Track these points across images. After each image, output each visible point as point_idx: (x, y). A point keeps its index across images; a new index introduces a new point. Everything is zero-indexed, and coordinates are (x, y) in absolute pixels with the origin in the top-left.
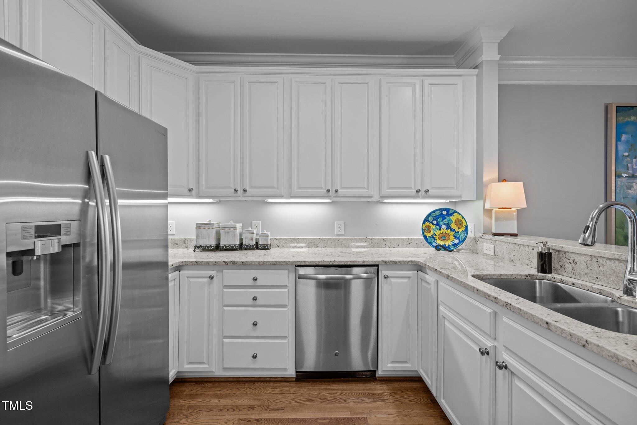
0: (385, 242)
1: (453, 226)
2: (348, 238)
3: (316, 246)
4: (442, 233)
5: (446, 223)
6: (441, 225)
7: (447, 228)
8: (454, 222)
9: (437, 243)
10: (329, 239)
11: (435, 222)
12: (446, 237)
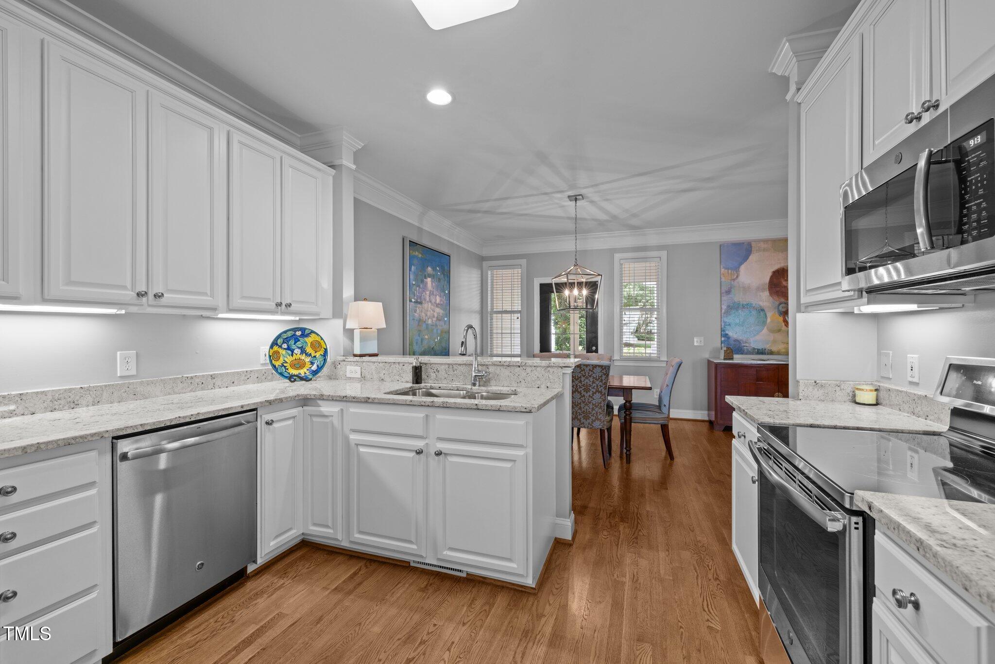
1: (309, 350)
2: (148, 381)
3: (74, 405)
4: (296, 359)
5: (300, 346)
6: (294, 350)
7: (302, 353)
8: (309, 344)
9: (289, 373)
10: (106, 386)
11: (285, 346)
12: (299, 365)
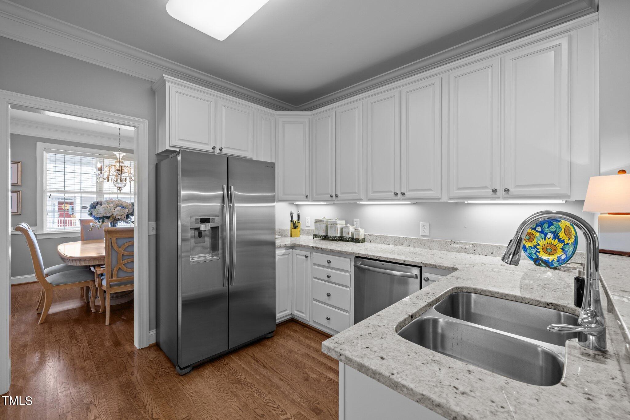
0: (475, 248)
1: (562, 236)
2: (431, 240)
3: (401, 245)
4: (548, 244)
5: (553, 230)
6: (547, 233)
7: (554, 238)
8: (563, 230)
9: (538, 256)
10: (413, 238)
11: (539, 229)
12: (550, 250)
